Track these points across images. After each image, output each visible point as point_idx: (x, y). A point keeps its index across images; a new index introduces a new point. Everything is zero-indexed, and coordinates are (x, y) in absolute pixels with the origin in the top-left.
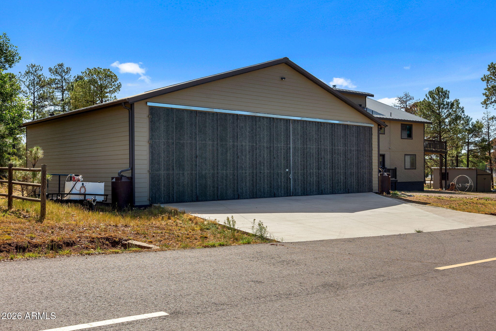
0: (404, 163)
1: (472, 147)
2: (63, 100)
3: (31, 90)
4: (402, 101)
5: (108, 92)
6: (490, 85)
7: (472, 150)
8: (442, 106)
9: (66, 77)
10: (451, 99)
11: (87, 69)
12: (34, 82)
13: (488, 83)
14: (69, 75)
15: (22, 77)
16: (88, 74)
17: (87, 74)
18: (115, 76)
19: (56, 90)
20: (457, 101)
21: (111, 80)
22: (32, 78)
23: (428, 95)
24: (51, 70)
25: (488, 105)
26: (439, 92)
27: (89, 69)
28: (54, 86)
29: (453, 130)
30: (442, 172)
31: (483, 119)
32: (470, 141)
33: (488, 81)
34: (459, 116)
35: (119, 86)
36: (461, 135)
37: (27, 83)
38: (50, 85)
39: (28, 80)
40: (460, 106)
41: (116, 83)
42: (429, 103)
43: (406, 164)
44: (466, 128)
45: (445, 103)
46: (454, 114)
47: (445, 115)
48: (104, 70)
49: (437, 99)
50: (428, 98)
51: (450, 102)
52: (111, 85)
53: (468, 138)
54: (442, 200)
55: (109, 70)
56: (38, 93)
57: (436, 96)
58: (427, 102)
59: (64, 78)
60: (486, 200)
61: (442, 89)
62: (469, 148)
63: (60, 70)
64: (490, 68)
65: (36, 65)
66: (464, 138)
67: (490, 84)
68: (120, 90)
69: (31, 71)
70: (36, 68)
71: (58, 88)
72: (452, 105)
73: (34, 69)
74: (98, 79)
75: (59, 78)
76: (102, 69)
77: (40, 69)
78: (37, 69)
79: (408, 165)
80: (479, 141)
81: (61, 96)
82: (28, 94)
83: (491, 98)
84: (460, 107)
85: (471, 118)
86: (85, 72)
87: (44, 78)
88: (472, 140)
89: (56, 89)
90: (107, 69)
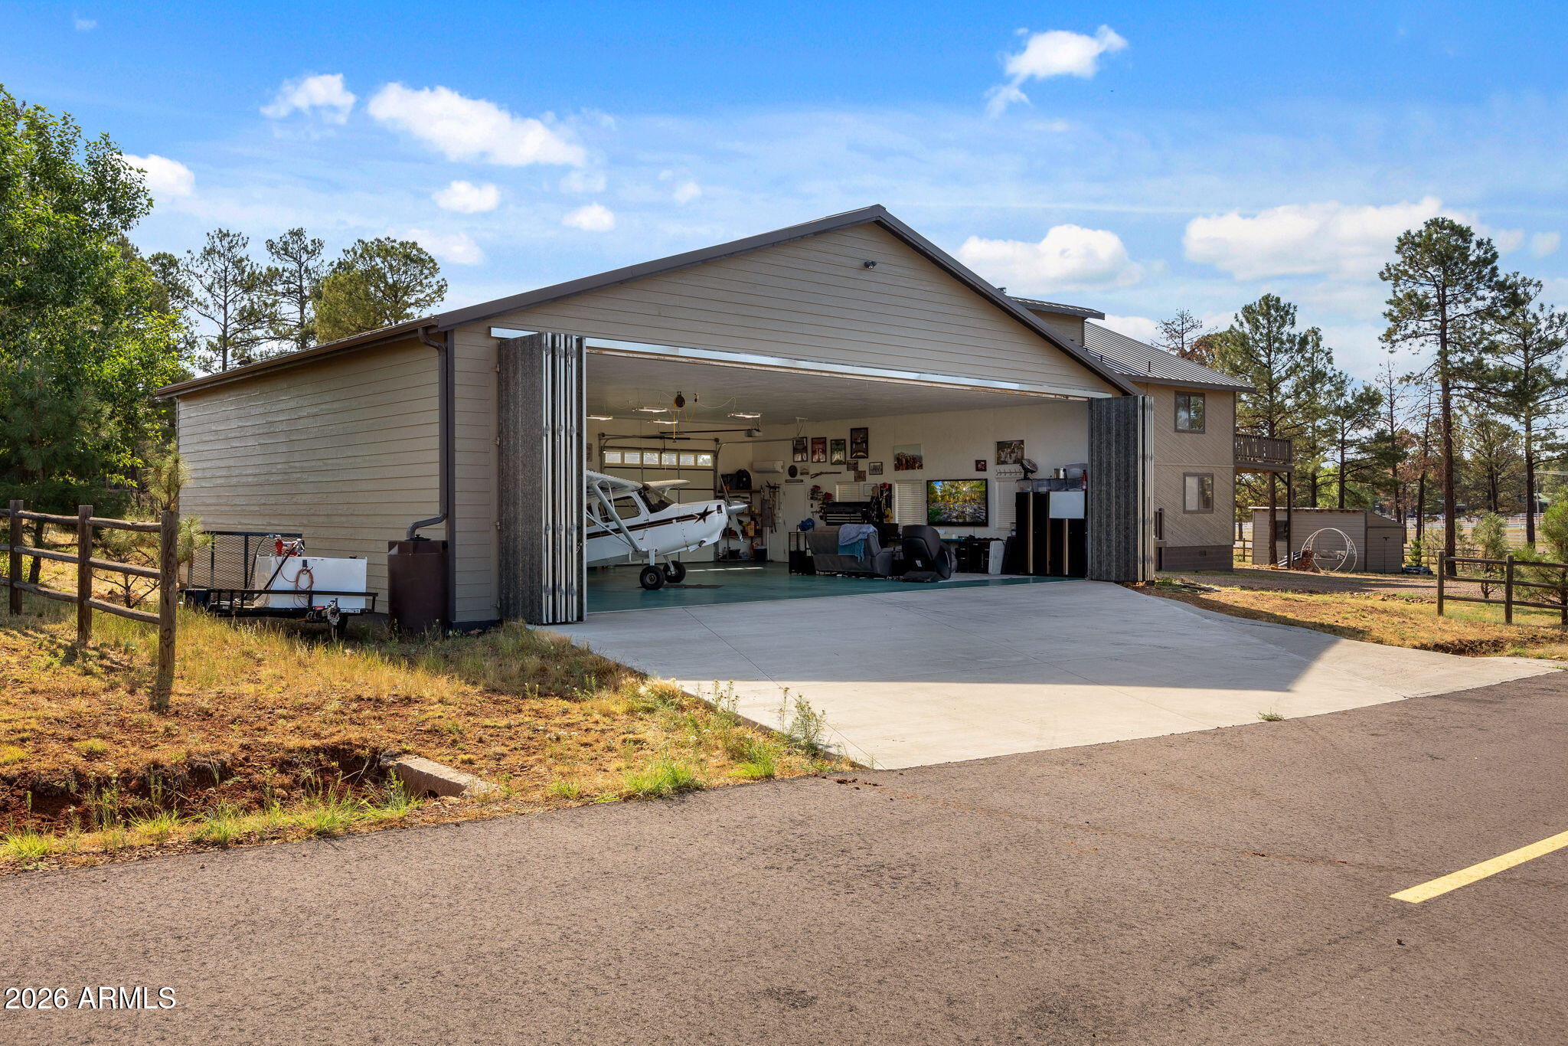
0: (1182, 496)
1: (1351, 454)
2: (301, 325)
3: (217, 299)
4: (1173, 331)
5: (412, 304)
6: (1401, 291)
7: (1352, 462)
8: (1277, 345)
9: (311, 264)
10: (1300, 328)
11: (359, 241)
12: (226, 276)
13: (1396, 285)
14: (319, 260)
15: (195, 264)
16: (361, 256)
17: (358, 255)
18: (432, 261)
19: (285, 300)
20: (1315, 332)
21: (421, 271)
22: (220, 266)
23: (1241, 317)
24: (272, 246)
25: (1397, 344)
26: (1269, 308)
27: (363, 243)
28: (280, 288)
29: (1305, 409)
30: (1277, 519)
31: (1379, 379)
32: (1346, 438)
33: (1397, 279)
34: (1320, 372)
35: (442, 287)
36: (1324, 421)
37: (208, 281)
38: (270, 286)
39: (210, 272)
40: (1322, 344)
41: (433, 280)
42: (1244, 336)
43: (1187, 498)
44: (1338, 403)
45: (1285, 337)
46: (1308, 366)
47: (1285, 369)
48: (402, 244)
49: (1264, 327)
50: (1241, 324)
51: (1297, 334)
52: (421, 284)
53: (1343, 431)
54: (1295, 604)
55: (414, 244)
56: (237, 306)
57: (1260, 318)
58: (1238, 332)
59: (306, 268)
60: (1407, 600)
61: (1278, 300)
62: (1345, 456)
63: (295, 246)
64: (1404, 244)
65: (231, 234)
66: (1332, 430)
67: (1402, 287)
68: (443, 299)
69: (219, 247)
70: (232, 241)
71: (289, 293)
72: (1304, 341)
73: (225, 243)
74: (387, 270)
75: (293, 266)
76: (398, 241)
77: (240, 243)
78: (234, 242)
79: (1193, 501)
80: (1371, 438)
81: (298, 315)
82: (212, 308)
83: (1403, 325)
84: (1321, 348)
85: (1350, 377)
86: (353, 249)
87: (252, 266)
88: (1352, 435)
89: (284, 295)
90: (411, 241)
